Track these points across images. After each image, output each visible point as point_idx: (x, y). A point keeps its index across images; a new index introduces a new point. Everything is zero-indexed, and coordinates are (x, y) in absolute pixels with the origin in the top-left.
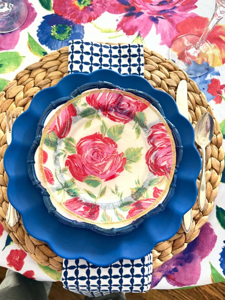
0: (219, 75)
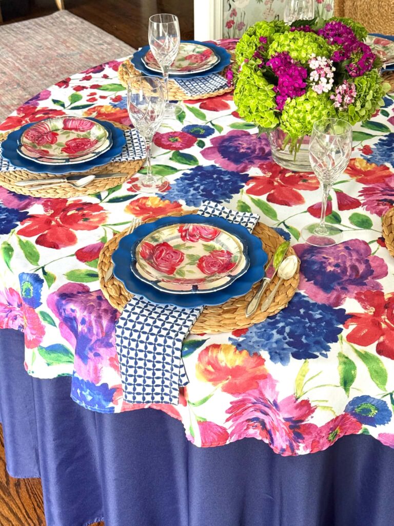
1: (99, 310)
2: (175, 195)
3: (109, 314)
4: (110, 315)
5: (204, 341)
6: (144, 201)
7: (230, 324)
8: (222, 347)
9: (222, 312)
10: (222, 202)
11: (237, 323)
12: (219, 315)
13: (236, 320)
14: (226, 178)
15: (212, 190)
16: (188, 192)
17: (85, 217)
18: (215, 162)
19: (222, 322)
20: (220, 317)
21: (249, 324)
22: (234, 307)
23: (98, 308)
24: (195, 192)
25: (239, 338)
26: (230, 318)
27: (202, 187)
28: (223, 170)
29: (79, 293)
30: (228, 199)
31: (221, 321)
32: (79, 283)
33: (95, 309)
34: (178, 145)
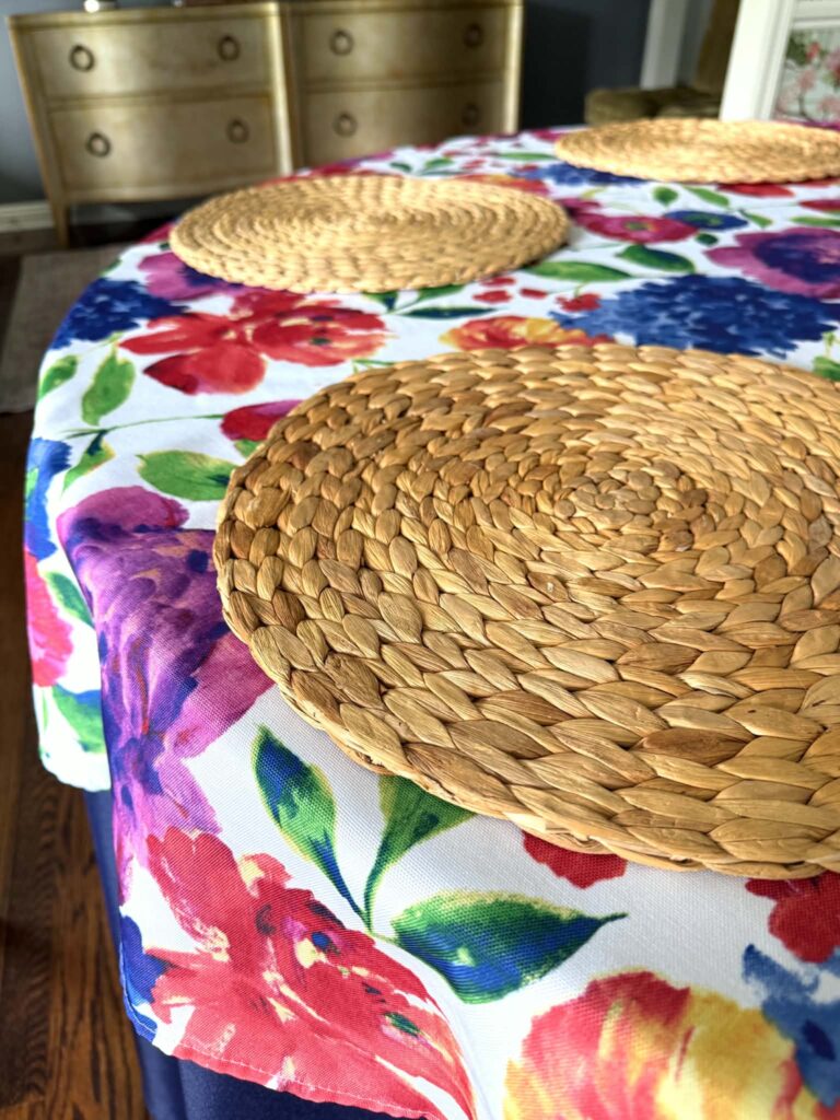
0: (751, 953)
1: (161, 606)
2: (607, 322)
3: (186, 637)
4: (187, 641)
5: (582, 929)
6: (507, 324)
7: (671, 824)
8: (698, 1020)
9: (653, 739)
10: (757, 354)
11: (715, 834)
12: (626, 747)
13: (718, 815)
14: (779, 305)
15: (729, 324)
16: (648, 319)
17: (321, 337)
18: (745, 272)
19: (629, 797)
20: (625, 757)
21: (786, 866)
22: (726, 730)
23: (162, 600)
24: (670, 322)
25: (812, 967)
26: (684, 790)
27: (696, 315)
28: (768, 288)
29: (142, 529)
30: (779, 350)
31: (632, 785)
32: (168, 496)
33: (151, 599)
34: (644, 235)
